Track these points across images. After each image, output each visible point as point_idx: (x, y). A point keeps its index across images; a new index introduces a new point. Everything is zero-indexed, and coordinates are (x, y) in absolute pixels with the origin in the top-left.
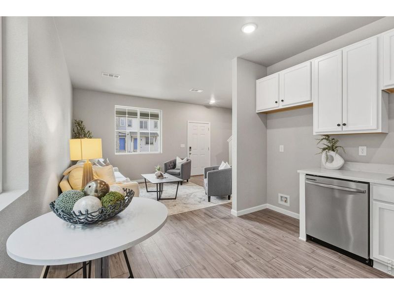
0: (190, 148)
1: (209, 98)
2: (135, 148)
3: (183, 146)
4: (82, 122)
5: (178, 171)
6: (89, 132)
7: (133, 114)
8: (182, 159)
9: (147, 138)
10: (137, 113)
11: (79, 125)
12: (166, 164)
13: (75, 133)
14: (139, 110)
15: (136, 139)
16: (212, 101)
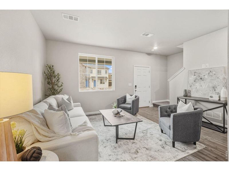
0: (136, 86)
1: (152, 46)
2: (95, 85)
3: (130, 84)
4: (53, 66)
5: (129, 106)
6: (58, 74)
7: (92, 61)
8: (131, 96)
9: (101, 80)
10: (95, 60)
11: (50, 68)
12: (118, 100)
13: (46, 75)
14: (96, 57)
15: (95, 81)
16: (155, 48)
